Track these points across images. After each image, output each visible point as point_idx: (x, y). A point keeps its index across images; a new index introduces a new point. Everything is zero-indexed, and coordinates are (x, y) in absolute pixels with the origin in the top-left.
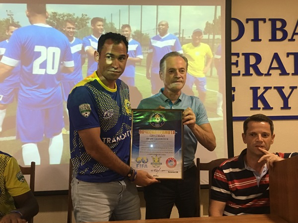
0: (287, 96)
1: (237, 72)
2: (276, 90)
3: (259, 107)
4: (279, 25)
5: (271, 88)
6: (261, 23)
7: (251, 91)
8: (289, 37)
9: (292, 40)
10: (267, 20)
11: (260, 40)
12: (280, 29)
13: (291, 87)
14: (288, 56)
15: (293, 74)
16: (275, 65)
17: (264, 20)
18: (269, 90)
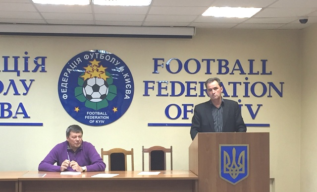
1: (195, 94)
4: (223, 63)
6: (211, 62)
8: (230, 72)
9: (232, 73)
10: (216, 60)
11: (211, 73)
12: (224, 66)
14: (229, 84)
15: (232, 96)
17: (214, 60)
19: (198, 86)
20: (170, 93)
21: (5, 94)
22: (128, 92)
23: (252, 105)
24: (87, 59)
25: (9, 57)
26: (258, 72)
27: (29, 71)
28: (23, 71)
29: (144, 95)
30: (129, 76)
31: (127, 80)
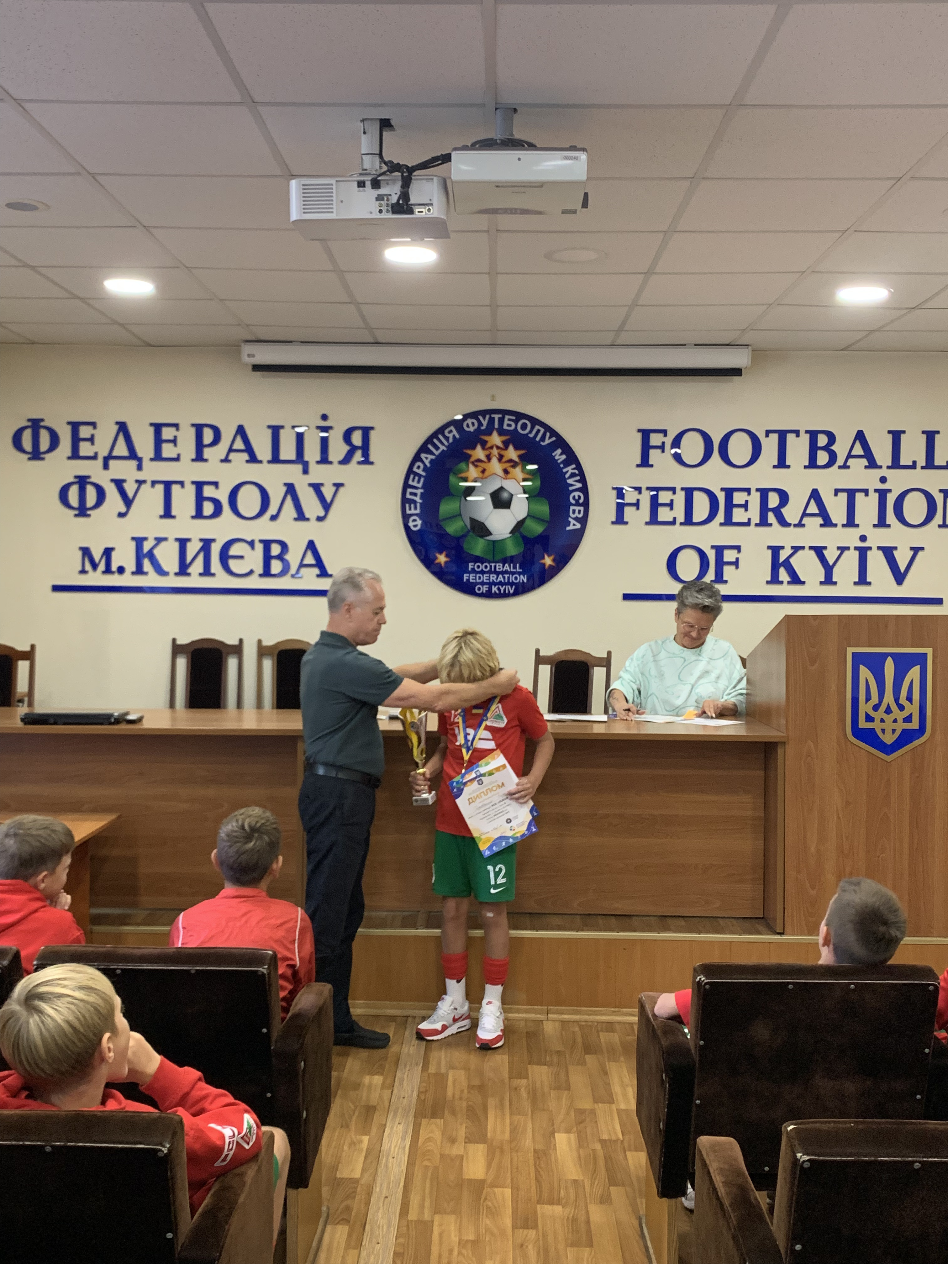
0: (831, 564)
1: (746, 521)
2: (812, 553)
3: (780, 579)
4: (822, 440)
5: (803, 548)
6: (790, 437)
7: (770, 552)
8: (840, 461)
9: (845, 466)
10: (802, 433)
11: (789, 467)
12: (824, 448)
13: (838, 548)
14: (836, 495)
15: (844, 526)
16: (813, 508)
17: (797, 433)
18: (800, 552)
19: (755, 500)
20: (681, 518)
21: (274, 518)
22: (576, 511)
23: (896, 548)
24: (472, 429)
25: (282, 427)
26: (915, 463)
27: (331, 463)
28: (318, 462)
29: (613, 523)
30: (577, 472)
31: (574, 481)
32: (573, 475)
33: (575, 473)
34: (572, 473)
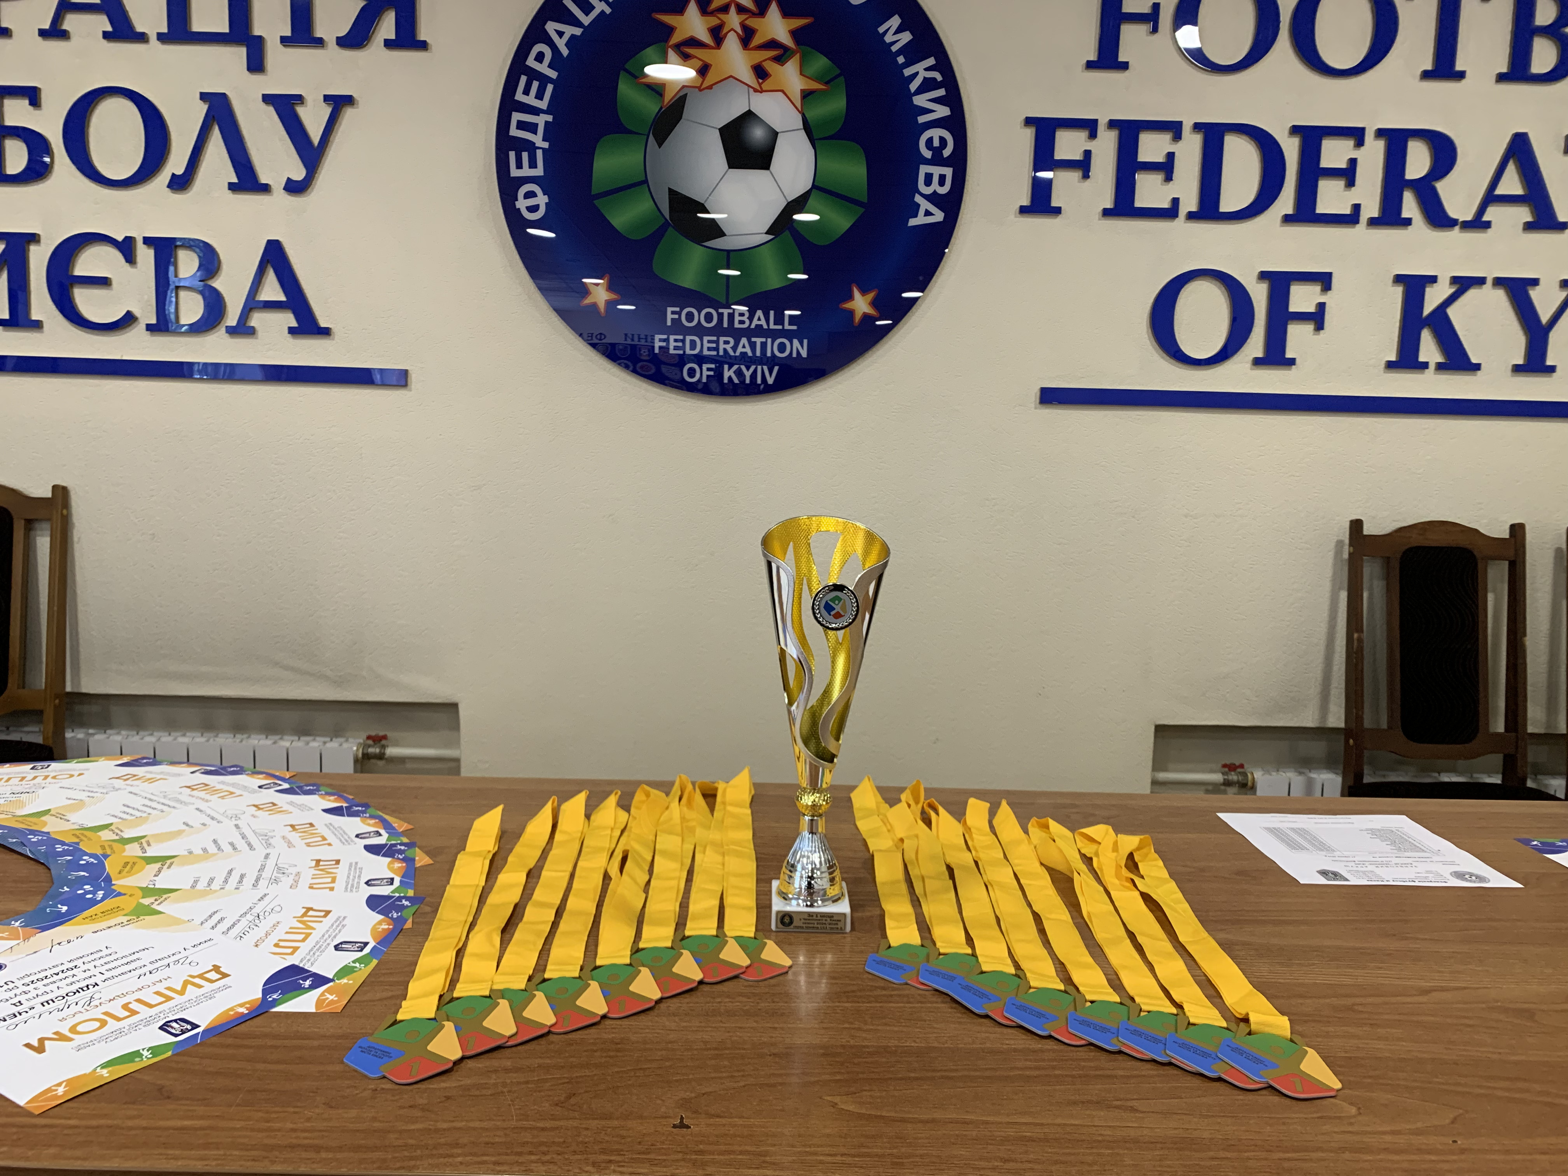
1: (1348, 211)
3: (1422, 359)
7: (1399, 290)
11: (1461, 75)
12: (1549, 32)
13: (1565, 283)
16: (1512, 183)
19: (1372, 158)
20: (1190, 202)
21: (178, 184)
22: (933, 179)
27: (319, 42)
28: (285, 41)
29: (1023, 210)
30: (939, 77)
31: (930, 100)
32: (928, 85)
33: (935, 79)
34: (925, 78)
